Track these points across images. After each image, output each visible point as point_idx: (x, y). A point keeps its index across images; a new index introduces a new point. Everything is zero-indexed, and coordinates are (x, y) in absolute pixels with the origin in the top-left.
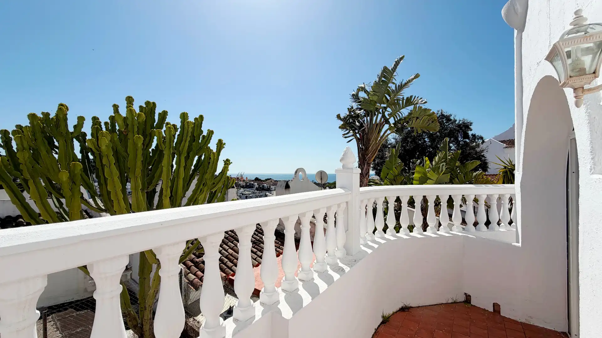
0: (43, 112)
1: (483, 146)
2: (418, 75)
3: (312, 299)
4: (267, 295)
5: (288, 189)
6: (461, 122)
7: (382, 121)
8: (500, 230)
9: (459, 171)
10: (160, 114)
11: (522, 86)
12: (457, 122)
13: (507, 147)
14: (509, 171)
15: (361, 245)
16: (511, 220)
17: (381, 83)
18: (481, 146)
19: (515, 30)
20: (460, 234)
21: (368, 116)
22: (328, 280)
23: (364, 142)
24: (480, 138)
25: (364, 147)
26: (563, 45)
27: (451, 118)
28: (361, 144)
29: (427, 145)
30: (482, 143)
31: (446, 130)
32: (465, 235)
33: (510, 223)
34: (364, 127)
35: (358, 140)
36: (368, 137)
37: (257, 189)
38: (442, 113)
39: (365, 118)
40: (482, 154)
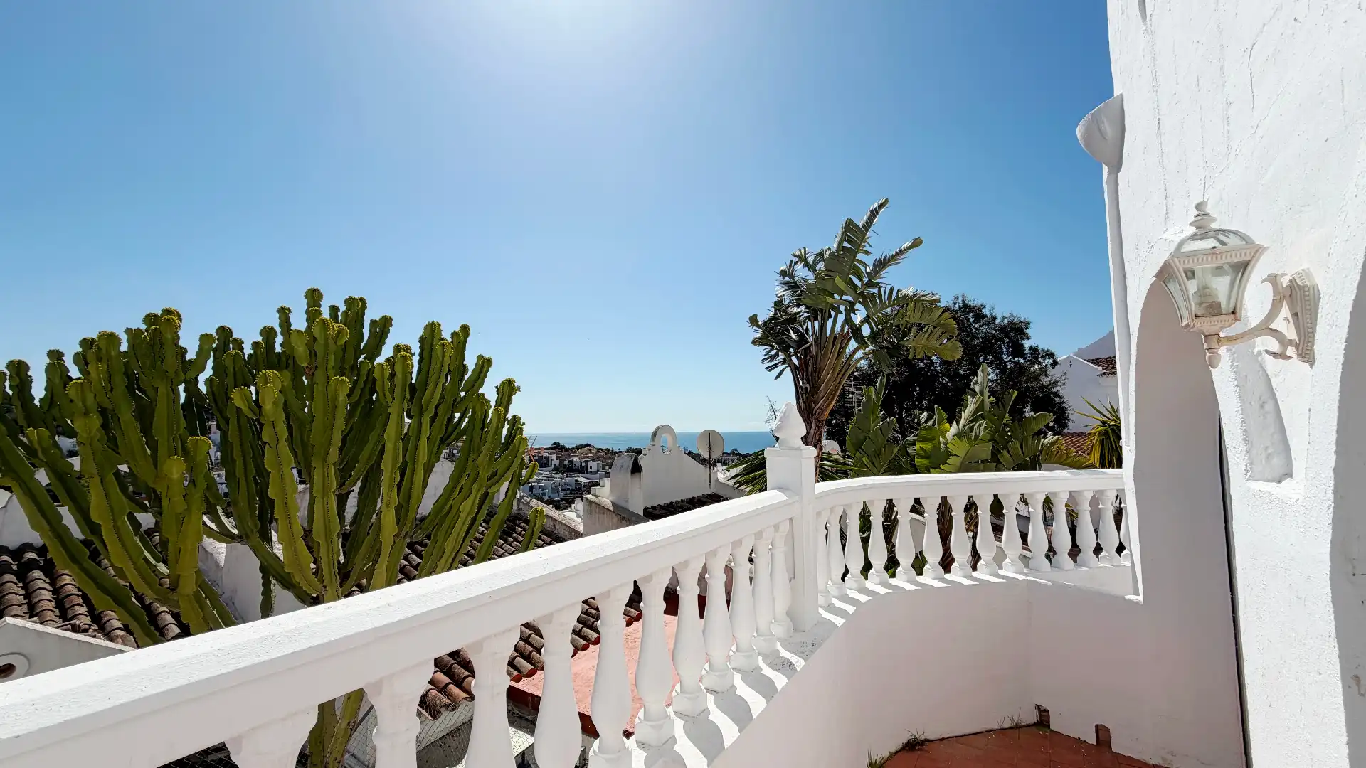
0: (128, 329)
1: (1054, 373)
2: (918, 240)
3: (740, 731)
4: (651, 726)
5: (637, 474)
6: (1006, 321)
7: (845, 331)
8: (1100, 564)
9: (1009, 434)
10: (373, 322)
11: (1124, 276)
12: (998, 321)
13: (1105, 374)
14: (1113, 430)
15: (821, 606)
16: (1121, 543)
17: (842, 252)
18: (1051, 371)
19: (1104, 165)
20: (1021, 577)
21: (816, 319)
22: (766, 687)
23: (807, 375)
24: (1047, 355)
25: (808, 386)
26: (1180, 262)
27: (985, 313)
28: (802, 379)
29: (936, 370)
30: (1051, 365)
31: (975, 337)
32: (1029, 578)
33: (1120, 548)
34: (807, 342)
35: (795, 370)
36: (818, 363)
37: (557, 470)
38: (964, 302)
39: (809, 323)
40: (1054, 390)
